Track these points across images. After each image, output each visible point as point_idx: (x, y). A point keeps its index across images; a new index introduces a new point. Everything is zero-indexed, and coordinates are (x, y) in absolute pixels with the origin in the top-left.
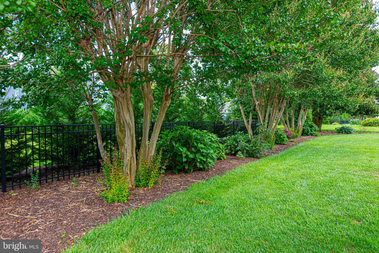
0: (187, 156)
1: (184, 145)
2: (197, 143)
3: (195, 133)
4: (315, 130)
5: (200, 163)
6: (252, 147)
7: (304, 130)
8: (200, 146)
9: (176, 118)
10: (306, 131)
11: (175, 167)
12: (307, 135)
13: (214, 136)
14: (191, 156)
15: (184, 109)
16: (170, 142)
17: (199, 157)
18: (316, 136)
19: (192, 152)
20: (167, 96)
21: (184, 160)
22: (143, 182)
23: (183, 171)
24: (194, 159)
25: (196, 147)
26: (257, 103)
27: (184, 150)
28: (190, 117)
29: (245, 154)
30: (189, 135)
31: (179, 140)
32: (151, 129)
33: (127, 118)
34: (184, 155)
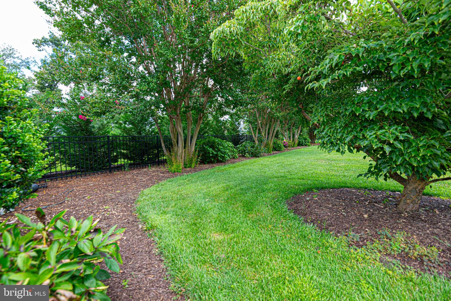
0: (212, 153)
1: (210, 147)
2: (218, 146)
3: (217, 140)
4: (308, 142)
5: (221, 157)
6: (255, 150)
7: (299, 142)
8: (220, 147)
9: (205, 133)
10: (301, 143)
11: (206, 160)
12: (302, 145)
13: (231, 143)
14: (215, 153)
15: (211, 127)
16: (203, 145)
17: (219, 154)
18: (309, 146)
19: (215, 151)
20: (201, 118)
21: (211, 155)
22: (189, 165)
23: (210, 162)
24: (217, 155)
25: (218, 148)
26: (259, 122)
27: (211, 150)
28: (214, 133)
29: (250, 155)
30: (214, 141)
31: (208, 144)
32: (192, 137)
33: (180, 129)
34: (211, 152)
